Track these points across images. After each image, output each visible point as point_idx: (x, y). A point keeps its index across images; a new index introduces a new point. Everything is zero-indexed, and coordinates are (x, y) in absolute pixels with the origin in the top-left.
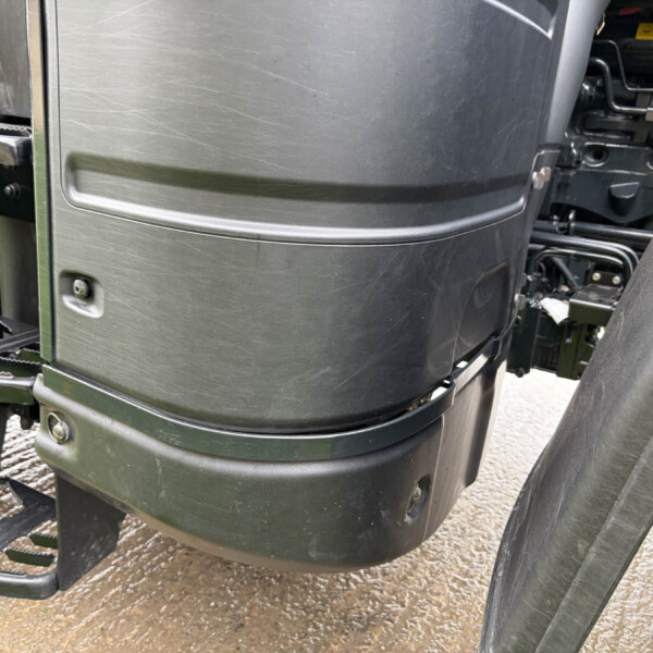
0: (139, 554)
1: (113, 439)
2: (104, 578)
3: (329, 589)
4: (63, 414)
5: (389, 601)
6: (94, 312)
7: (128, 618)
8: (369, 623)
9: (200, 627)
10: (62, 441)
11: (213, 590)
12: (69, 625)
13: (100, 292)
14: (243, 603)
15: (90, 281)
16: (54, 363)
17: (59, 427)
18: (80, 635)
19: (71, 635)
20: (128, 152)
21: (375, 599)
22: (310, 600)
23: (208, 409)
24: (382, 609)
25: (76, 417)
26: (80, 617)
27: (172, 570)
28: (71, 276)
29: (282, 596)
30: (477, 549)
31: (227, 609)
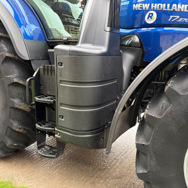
0: (64, 161)
1: (66, 134)
2: (59, 165)
3: (97, 165)
4: (59, 132)
5: (108, 166)
6: (63, 120)
7: (64, 170)
8: (104, 170)
9: (76, 171)
10: (59, 135)
11: (77, 166)
12: (54, 171)
13: (64, 117)
14: (82, 168)
15: (63, 116)
16: (58, 126)
17: (58, 134)
18: (56, 172)
19: (55, 172)
20: (67, 103)
21: (105, 166)
22: (94, 167)
23: (76, 129)
24: (107, 167)
25: (61, 132)
26: (56, 170)
27: (70, 163)
28: (60, 116)
29: (89, 166)
30: (125, 158)
31: (80, 168)
